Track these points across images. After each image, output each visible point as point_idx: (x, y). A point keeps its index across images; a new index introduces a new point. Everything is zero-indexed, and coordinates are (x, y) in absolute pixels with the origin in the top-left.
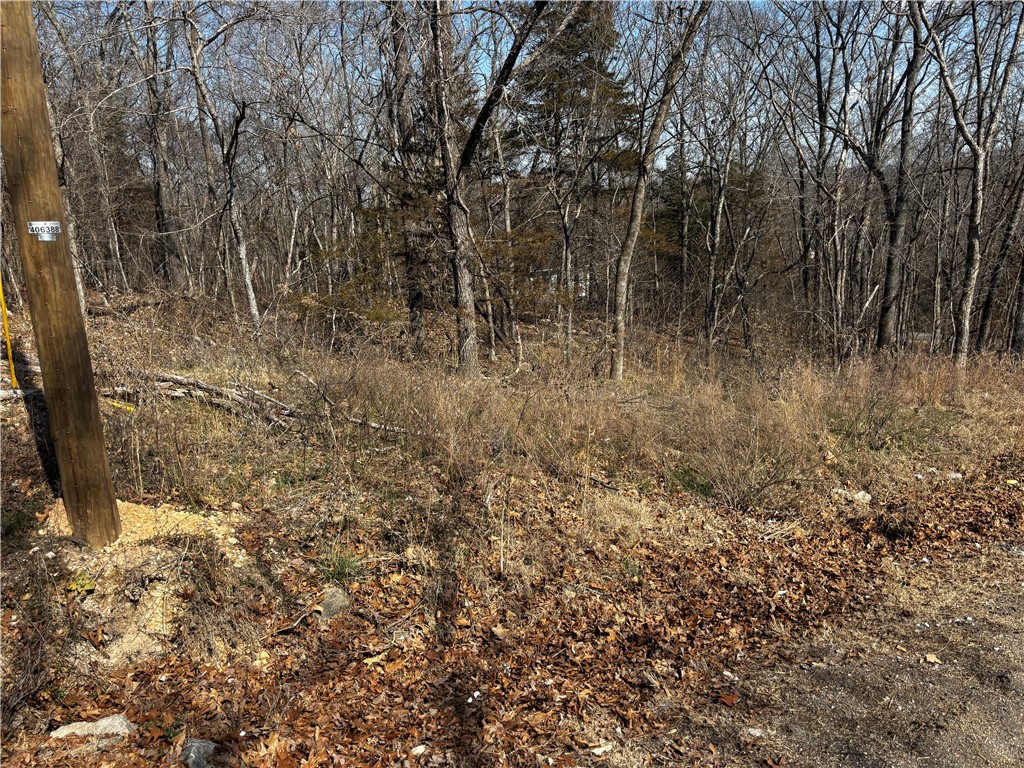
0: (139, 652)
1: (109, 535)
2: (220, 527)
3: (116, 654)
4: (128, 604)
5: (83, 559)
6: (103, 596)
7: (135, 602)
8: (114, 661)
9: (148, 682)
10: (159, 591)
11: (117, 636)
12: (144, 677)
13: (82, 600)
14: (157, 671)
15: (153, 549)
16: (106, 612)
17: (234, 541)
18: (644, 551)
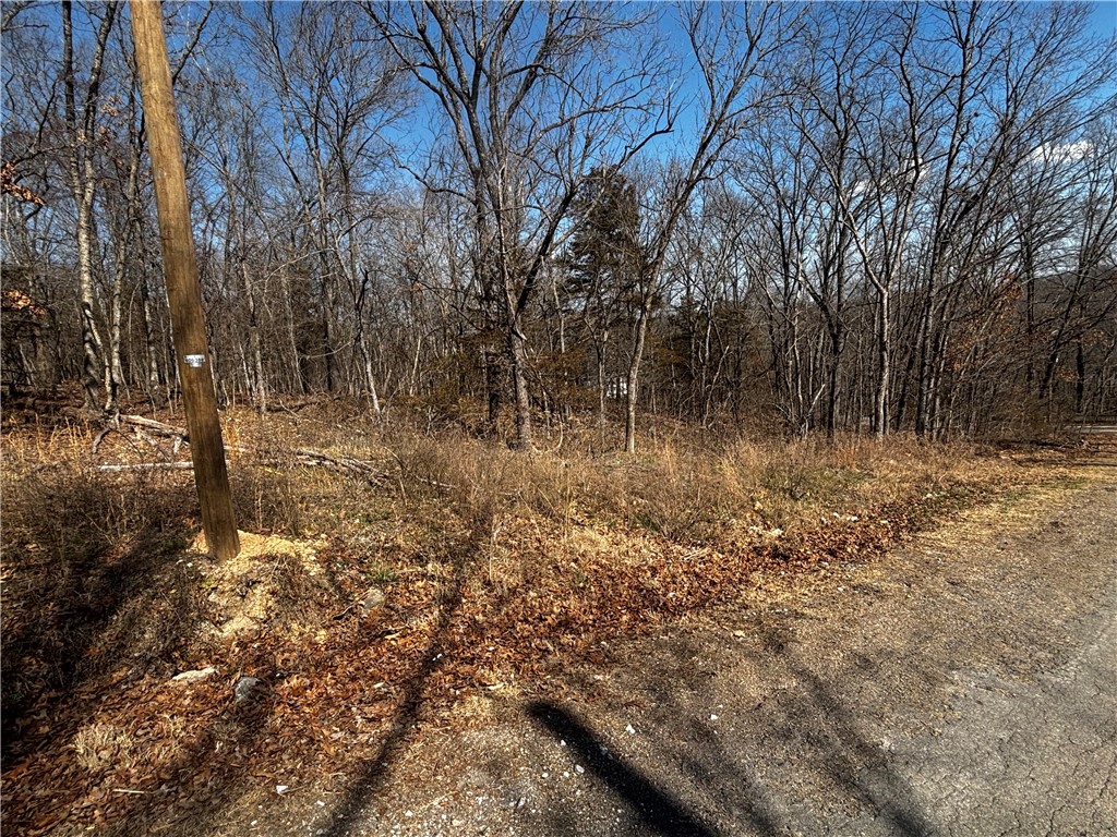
0: (242, 629)
1: (231, 553)
2: (305, 550)
3: (229, 630)
4: (238, 598)
5: (211, 568)
6: (223, 592)
7: (243, 597)
8: (225, 634)
9: (245, 648)
10: (259, 590)
11: (230, 618)
12: (242, 645)
13: (209, 594)
14: (252, 641)
15: (257, 562)
16: (223, 602)
17: (313, 558)
18: (595, 567)
